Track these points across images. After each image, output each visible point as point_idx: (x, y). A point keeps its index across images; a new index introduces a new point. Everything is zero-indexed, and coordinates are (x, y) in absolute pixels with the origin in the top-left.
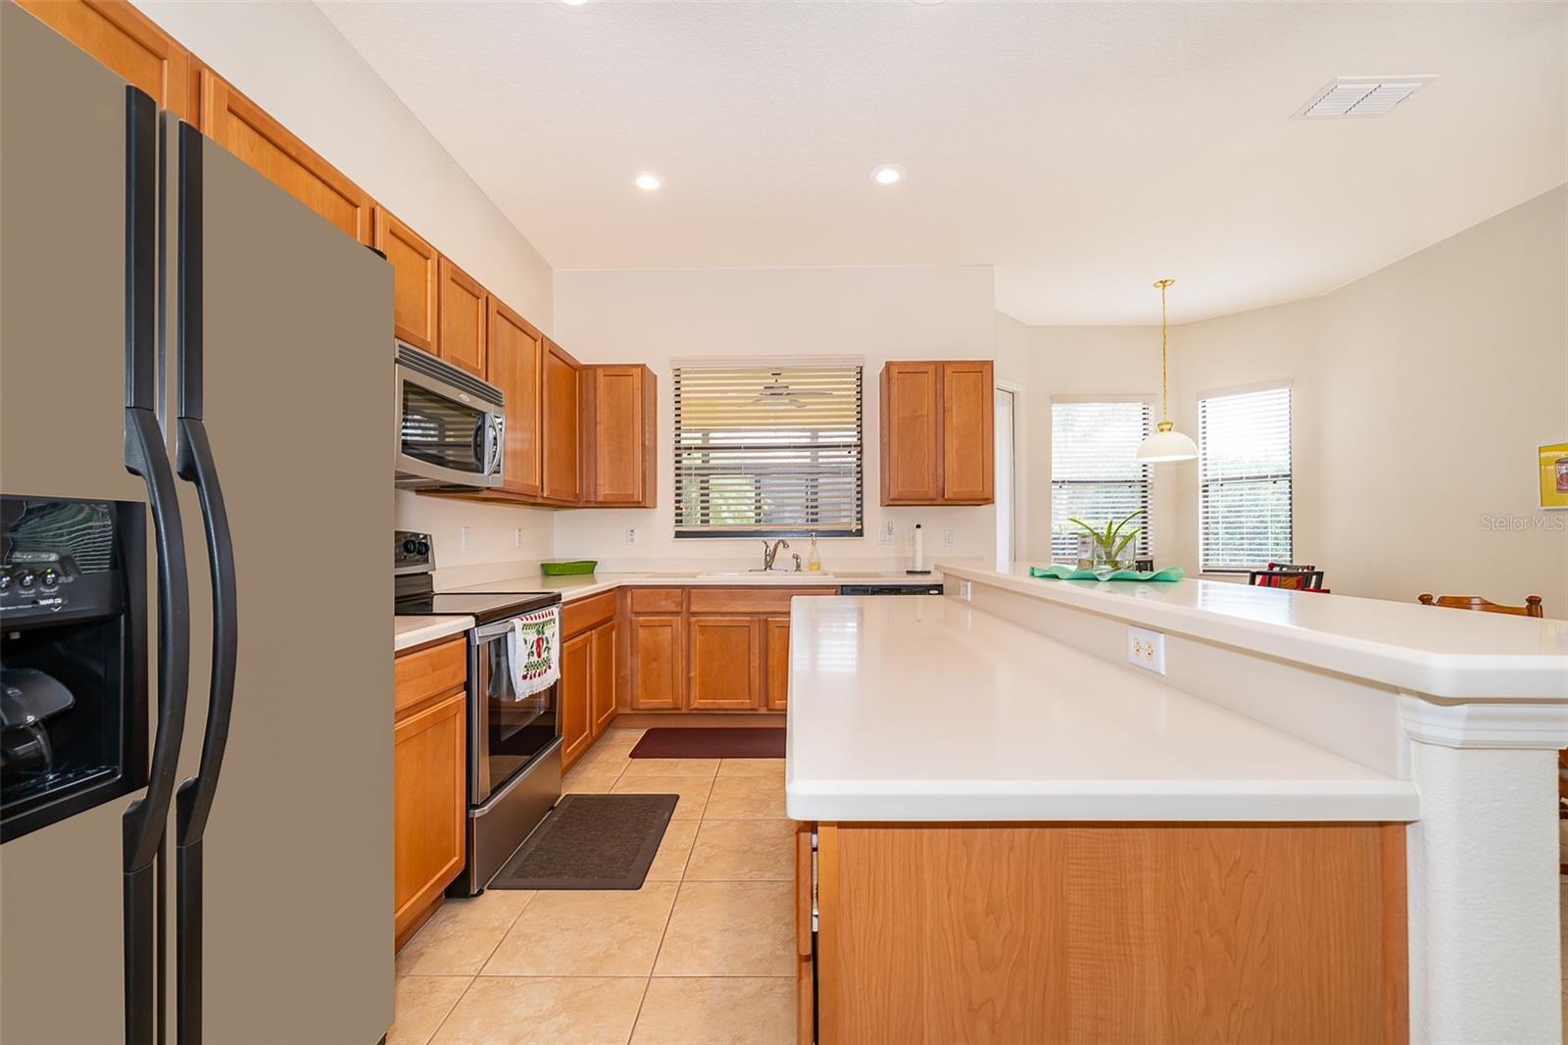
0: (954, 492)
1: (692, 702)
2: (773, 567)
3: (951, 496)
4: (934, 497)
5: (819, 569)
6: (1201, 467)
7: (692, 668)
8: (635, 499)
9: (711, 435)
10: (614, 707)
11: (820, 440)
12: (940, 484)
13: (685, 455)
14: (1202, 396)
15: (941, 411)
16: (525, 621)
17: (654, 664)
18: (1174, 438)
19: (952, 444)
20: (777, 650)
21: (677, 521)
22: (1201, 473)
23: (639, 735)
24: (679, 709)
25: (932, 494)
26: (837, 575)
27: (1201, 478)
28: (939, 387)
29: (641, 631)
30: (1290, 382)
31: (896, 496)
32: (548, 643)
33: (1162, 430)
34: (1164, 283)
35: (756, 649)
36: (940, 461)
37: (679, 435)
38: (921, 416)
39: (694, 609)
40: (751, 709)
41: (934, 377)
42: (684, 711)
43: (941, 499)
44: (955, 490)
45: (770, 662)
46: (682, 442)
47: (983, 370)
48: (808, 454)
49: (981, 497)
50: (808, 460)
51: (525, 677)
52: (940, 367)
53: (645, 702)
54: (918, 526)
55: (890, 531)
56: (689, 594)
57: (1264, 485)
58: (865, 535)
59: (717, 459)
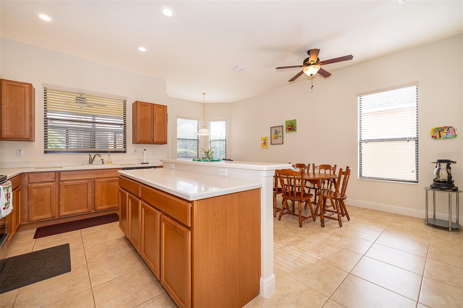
0: (156, 141)
1: (61, 214)
2: (93, 163)
3: (156, 142)
4: (151, 141)
5: (111, 163)
6: (209, 137)
7: (61, 200)
8: (26, 137)
10: (20, 222)
11: (96, 120)
12: (152, 138)
13: (49, 121)
14: (210, 121)
15: (153, 118)
16: (4, 186)
17: (41, 202)
18: (205, 130)
19: (156, 127)
20: (99, 190)
21: (45, 147)
22: (209, 138)
23: (34, 231)
24: (54, 217)
25: (150, 141)
26: (121, 165)
27: (209, 140)
28: (152, 111)
29: (34, 190)
30: (226, 120)
31: (139, 141)
32: (10, 195)
33: (203, 128)
34: (204, 93)
35: (90, 191)
36: (152, 132)
37: (46, 113)
38: (147, 118)
39: (62, 179)
40: (88, 212)
41: (151, 108)
42: (56, 218)
43: (152, 142)
44: (157, 140)
45: (96, 195)
46: (48, 116)
47: (164, 108)
48: (91, 125)
49: (163, 142)
50: (91, 127)
51: (4, 209)
52: (153, 105)
53: (35, 218)
54: (145, 150)
55: (136, 151)
56: (60, 174)
57: (221, 142)
58: (127, 152)
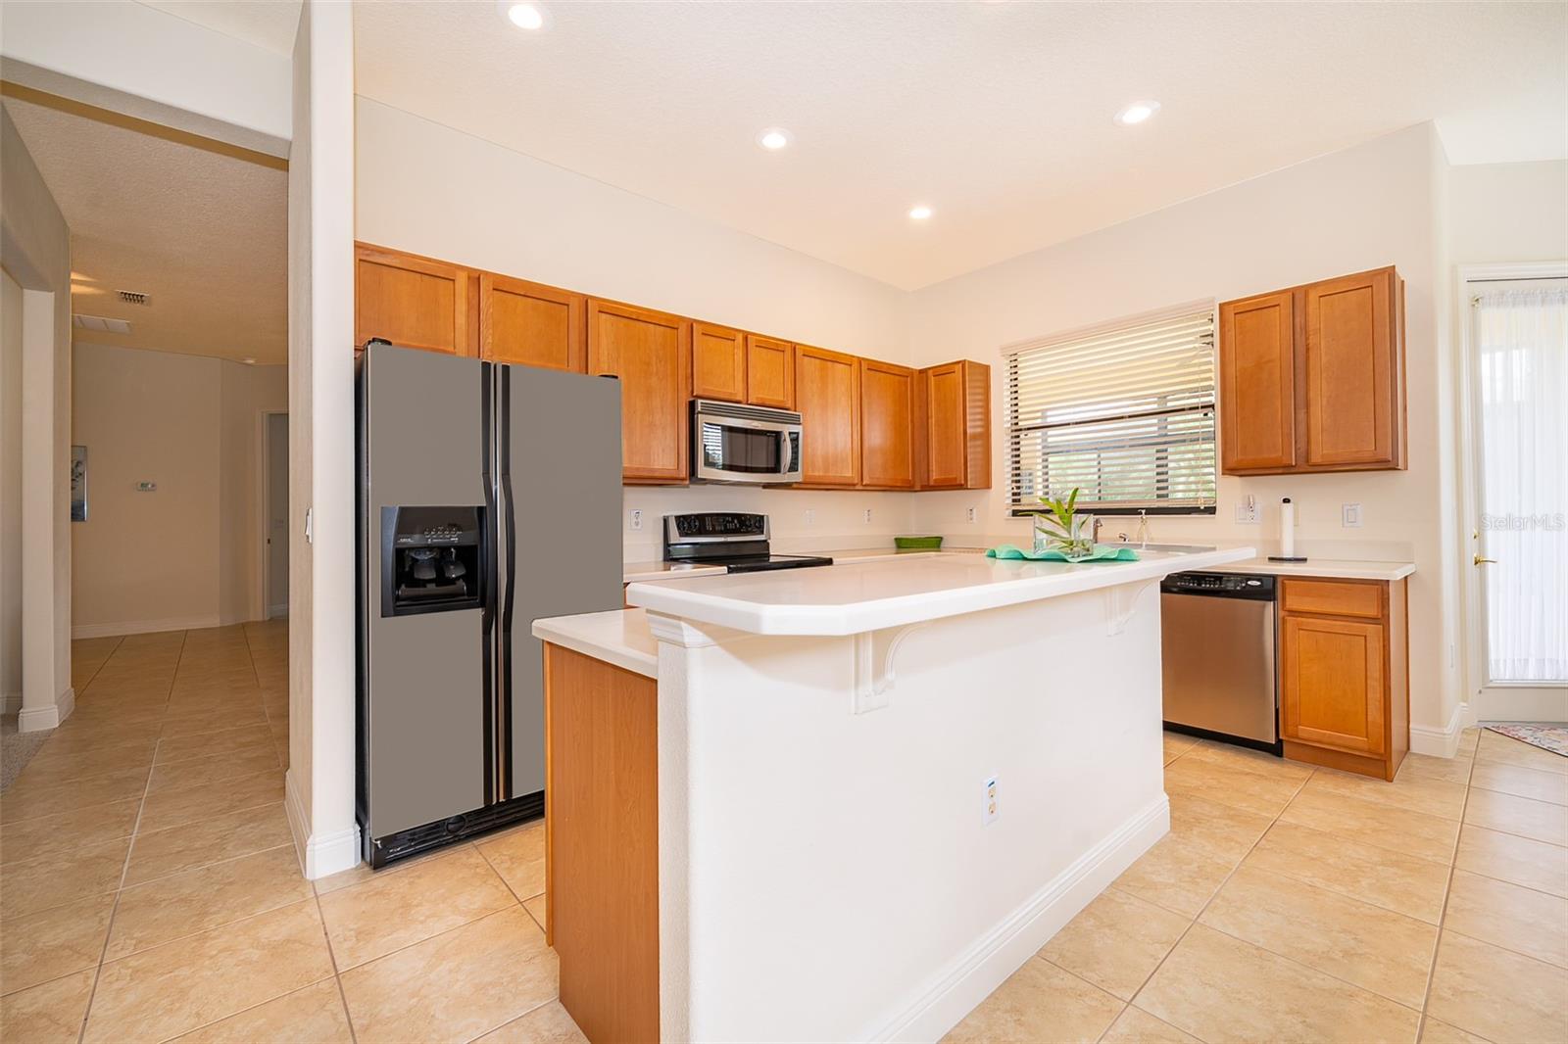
0: (1319, 457)
3: (1317, 462)
4: (1299, 462)
8: (958, 482)
9: (1049, 413)
11: (1169, 404)
12: (1302, 444)
13: (1022, 436)
21: (1014, 501)
28: (1299, 319)
36: (1301, 415)
37: (1017, 417)
38: (1270, 362)
41: (1290, 310)
43: (1306, 465)
44: (1320, 453)
46: (1020, 423)
48: (1156, 421)
49: (1372, 459)
50: (1156, 430)
52: (1300, 294)
54: (1286, 501)
55: (1251, 508)
58: (1219, 512)
59: (1055, 437)
